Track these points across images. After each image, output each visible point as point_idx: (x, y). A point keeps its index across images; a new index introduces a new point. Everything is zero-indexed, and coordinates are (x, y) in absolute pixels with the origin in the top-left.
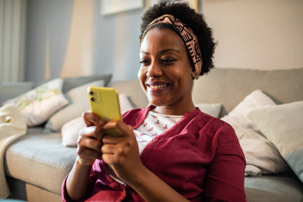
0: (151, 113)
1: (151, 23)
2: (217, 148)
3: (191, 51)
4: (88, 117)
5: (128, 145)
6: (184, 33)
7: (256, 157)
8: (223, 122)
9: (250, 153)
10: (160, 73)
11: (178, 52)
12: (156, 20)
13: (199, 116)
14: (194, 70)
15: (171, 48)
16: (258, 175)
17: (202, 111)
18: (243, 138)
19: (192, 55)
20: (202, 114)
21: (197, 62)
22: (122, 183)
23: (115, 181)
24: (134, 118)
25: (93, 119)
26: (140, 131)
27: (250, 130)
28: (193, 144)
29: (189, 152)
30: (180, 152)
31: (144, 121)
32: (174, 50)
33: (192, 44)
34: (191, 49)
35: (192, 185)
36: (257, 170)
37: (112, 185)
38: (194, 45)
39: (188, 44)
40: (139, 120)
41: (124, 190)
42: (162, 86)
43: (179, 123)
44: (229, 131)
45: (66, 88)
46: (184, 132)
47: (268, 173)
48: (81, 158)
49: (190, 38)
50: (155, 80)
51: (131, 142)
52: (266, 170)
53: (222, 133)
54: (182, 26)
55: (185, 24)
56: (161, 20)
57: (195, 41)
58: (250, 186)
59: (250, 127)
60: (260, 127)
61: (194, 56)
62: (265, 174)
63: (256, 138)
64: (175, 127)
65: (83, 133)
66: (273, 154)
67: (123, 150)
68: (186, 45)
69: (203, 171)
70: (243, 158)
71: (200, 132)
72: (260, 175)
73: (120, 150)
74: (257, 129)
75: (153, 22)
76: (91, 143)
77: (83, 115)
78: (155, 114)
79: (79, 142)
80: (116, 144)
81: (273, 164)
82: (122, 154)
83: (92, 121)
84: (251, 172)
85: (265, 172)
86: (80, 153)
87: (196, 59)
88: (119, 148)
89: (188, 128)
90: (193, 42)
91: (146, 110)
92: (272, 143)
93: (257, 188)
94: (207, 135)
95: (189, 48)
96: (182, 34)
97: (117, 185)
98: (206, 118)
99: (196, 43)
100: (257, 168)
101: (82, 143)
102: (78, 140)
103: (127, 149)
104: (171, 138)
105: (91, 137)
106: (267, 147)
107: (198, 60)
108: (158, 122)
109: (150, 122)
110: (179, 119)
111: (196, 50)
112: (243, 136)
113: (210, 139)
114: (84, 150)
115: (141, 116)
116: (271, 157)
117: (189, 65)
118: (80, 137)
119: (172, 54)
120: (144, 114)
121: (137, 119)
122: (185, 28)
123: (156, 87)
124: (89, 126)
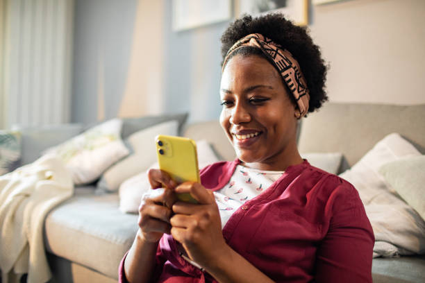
0: (240, 168)
1: (233, 47)
2: (332, 218)
3: (290, 84)
4: (155, 175)
5: (207, 216)
6: (278, 59)
7: (391, 231)
8: (341, 180)
9: (382, 224)
10: (248, 118)
11: (270, 88)
12: (238, 42)
13: (307, 172)
14: (297, 108)
15: (259, 84)
16: (394, 256)
17: (312, 164)
18: (372, 202)
19: (293, 88)
20: (312, 168)
21: (300, 96)
22: (200, 267)
23: (189, 264)
24: (215, 176)
25: (161, 179)
26: (224, 194)
27: (383, 191)
28: (298, 212)
29: (293, 224)
30: (279, 224)
31: (230, 179)
32: (264, 87)
33: (290, 74)
34: (290, 80)
35: (296, 271)
36: (392, 249)
37: (186, 270)
38: (293, 74)
39: (284, 74)
40: (223, 177)
41: (203, 277)
42: (252, 135)
43: (278, 183)
44: (350, 193)
45: (126, 133)
46: (285, 195)
47: (409, 253)
48: (144, 231)
49: (288, 65)
50: (242, 128)
51: (210, 212)
52: (406, 249)
53: (338, 197)
54: (275, 48)
55: (279, 46)
56: (246, 42)
57: (294, 68)
58: (382, 273)
59: (383, 187)
60: (397, 186)
61: (295, 89)
62: (404, 254)
63: (391, 202)
64: (273, 187)
65: (146, 197)
66: (416, 227)
67: (198, 224)
68: (281, 75)
69: (312, 250)
70: (369, 232)
71: (308, 195)
72: (397, 256)
73: (195, 223)
74: (393, 190)
75: (236, 45)
76: (158, 211)
77: (148, 172)
78: (245, 170)
79: (142, 209)
80: (189, 215)
81: (416, 240)
82: (197, 229)
83: (160, 181)
84: (384, 252)
85: (405, 252)
86: (142, 224)
87: (299, 92)
88: (193, 221)
89: (291, 190)
90: (292, 70)
91: (234, 163)
92: (414, 210)
93: (391, 275)
94: (319, 200)
95: (287, 79)
96: (276, 61)
97: (192, 269)
98: (318, 174)
99: (296, 71)
100: (392, 246)
101: (146, 211)
102: (140, 207)
103: (204, 222)
104: (267, 204)
105: (157, 203)
106: (407, 216)
107: (302, 93)
108: (249, 181)
109: (237, 180)
110: (278, 176)
111: (297, 81)
112: (372, 199)
113: (322, 204)
114: (147, 221)
115: (226, 172)
116: (414, 230)
117: (289, 102)
118: (143, 203)
119: (262, 92)
120: (230, 170)
121: (220, 178)
122: (279, 51)
123: (244, 137)
124: (155, 188)
